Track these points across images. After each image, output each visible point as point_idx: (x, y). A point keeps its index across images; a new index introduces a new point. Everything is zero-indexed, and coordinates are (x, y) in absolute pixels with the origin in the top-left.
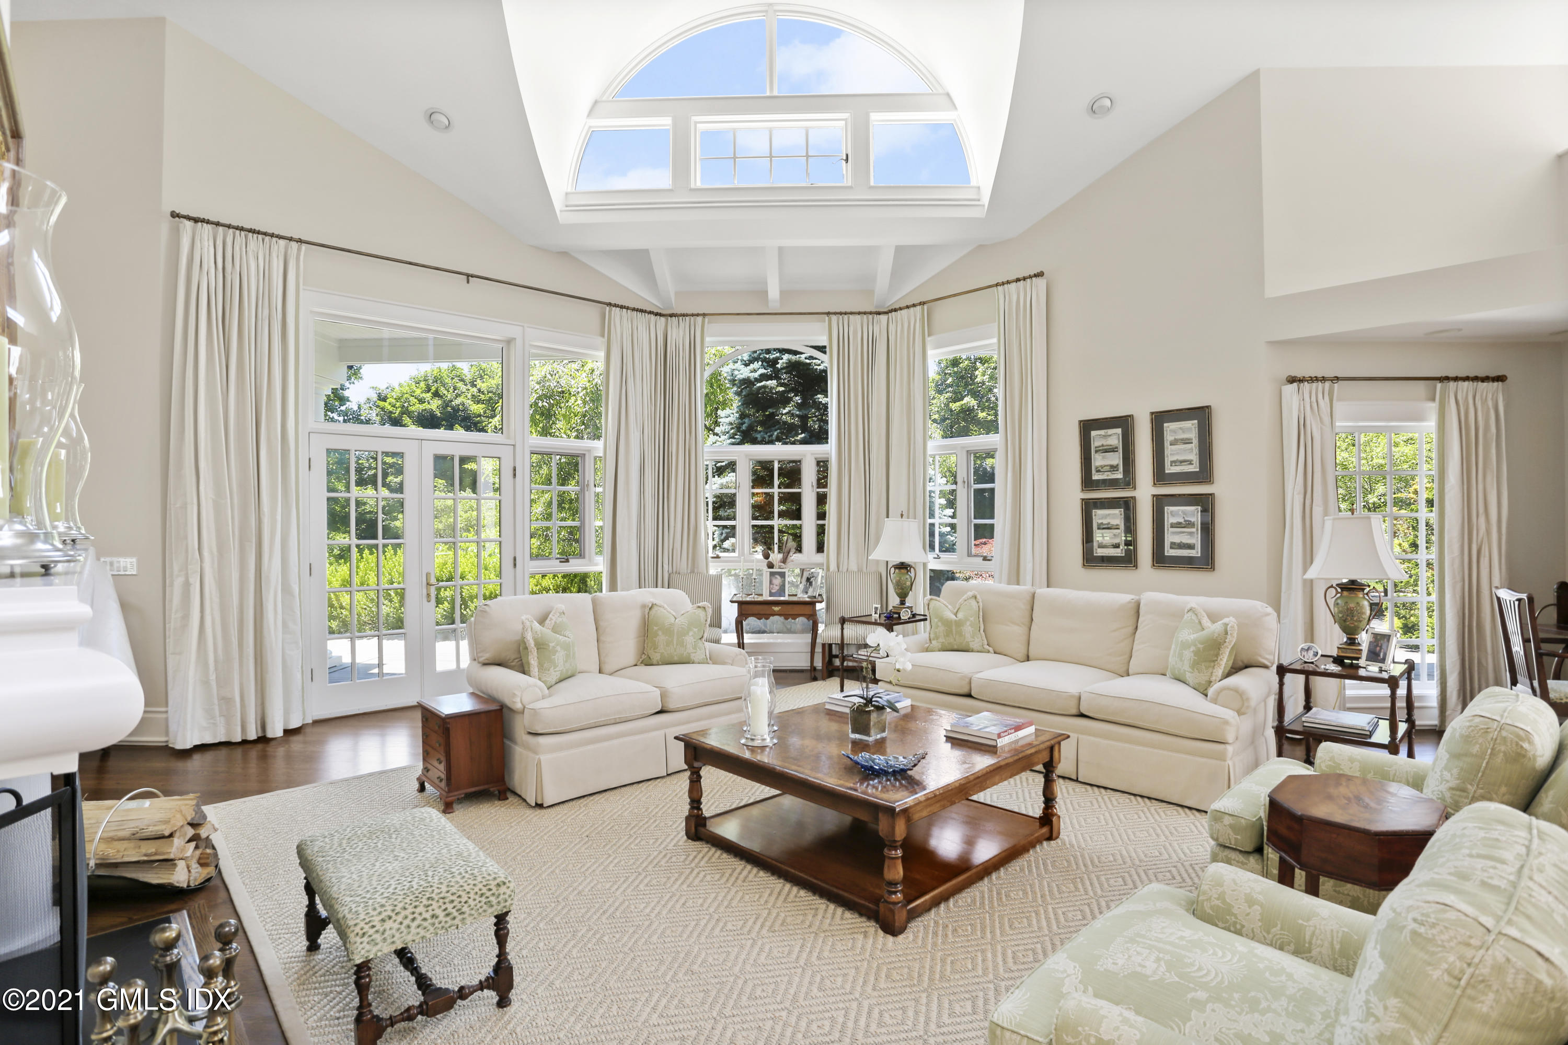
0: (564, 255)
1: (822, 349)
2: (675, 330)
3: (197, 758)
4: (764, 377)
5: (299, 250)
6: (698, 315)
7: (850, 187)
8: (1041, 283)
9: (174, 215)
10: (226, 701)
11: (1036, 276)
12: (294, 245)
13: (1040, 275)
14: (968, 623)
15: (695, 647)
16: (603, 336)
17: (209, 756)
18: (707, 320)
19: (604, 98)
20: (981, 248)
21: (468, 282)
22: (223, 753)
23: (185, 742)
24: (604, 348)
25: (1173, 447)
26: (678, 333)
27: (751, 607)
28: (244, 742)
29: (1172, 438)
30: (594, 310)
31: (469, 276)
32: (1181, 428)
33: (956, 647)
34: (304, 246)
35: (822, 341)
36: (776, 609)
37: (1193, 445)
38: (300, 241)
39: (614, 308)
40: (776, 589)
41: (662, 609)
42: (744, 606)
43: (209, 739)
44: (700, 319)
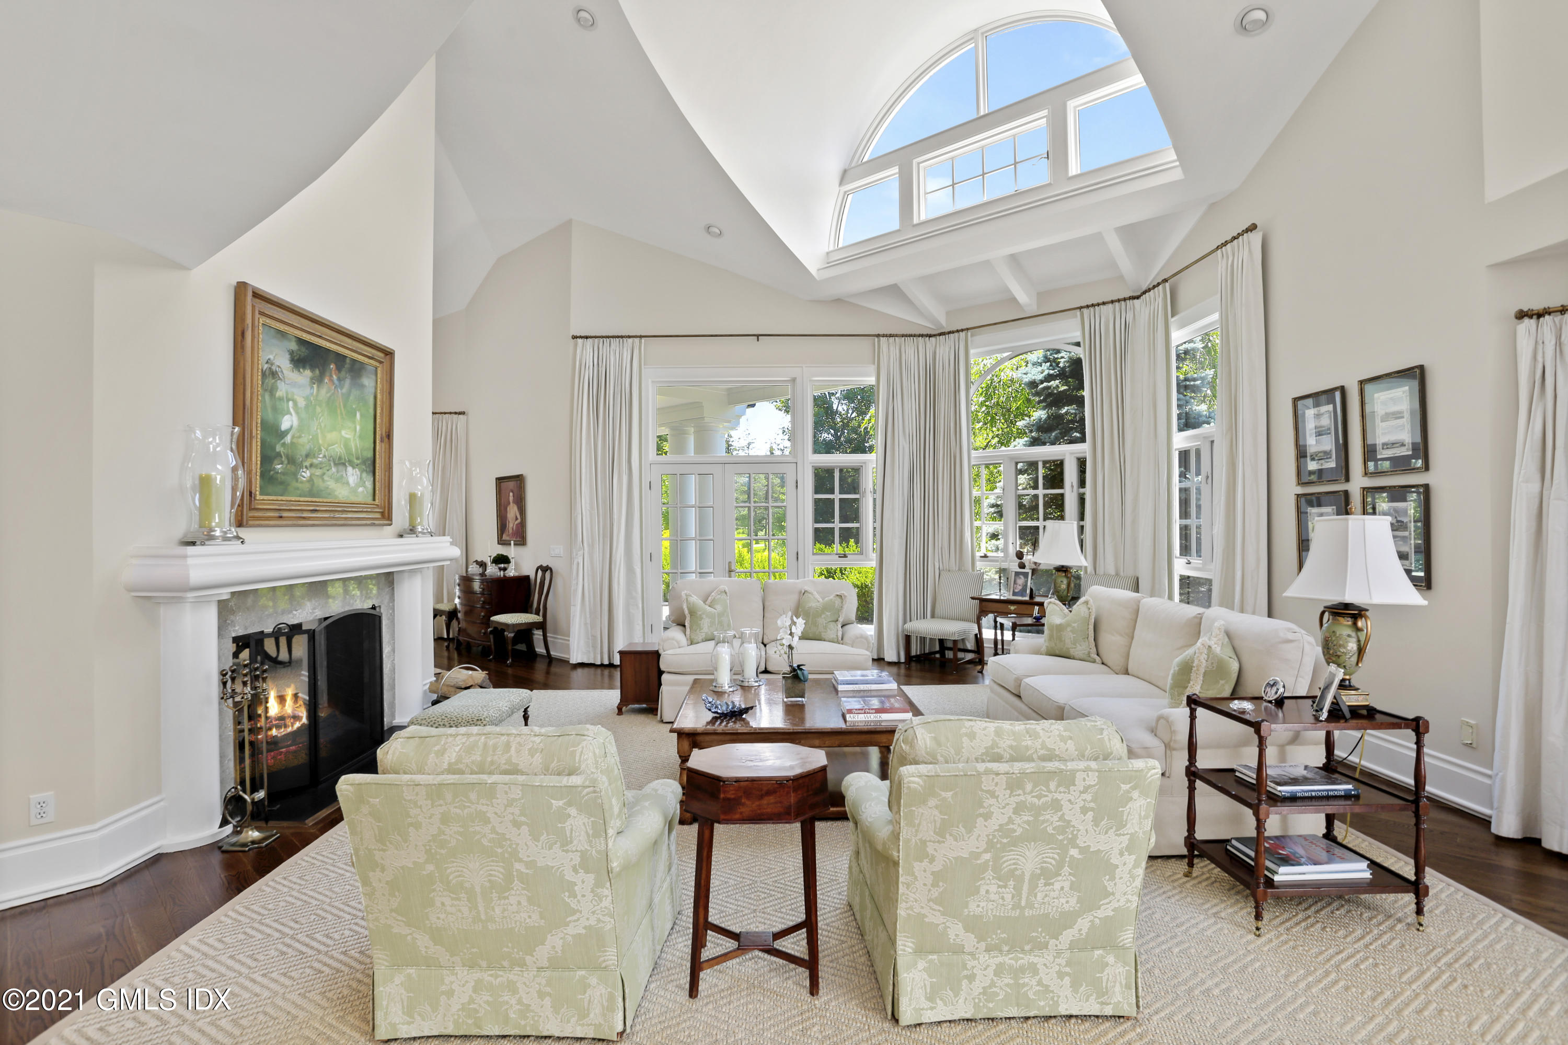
0: (839, 302)
1: (1078, 344)
2: (942, 347)
3: (580, 671)
4: (1049, 378)
5: (640, 343)
6: (962, 330)
7: (1050, 185)
8: (1255, 239)
9: (574, 337)
10: (594, 637)
11: (1248, 230)
12: (637, 340)
13: (1252, 228)
14: (1069, 629)
15: (825, 628)
16: (874, 364)
17: (586, 670)
18: (969, 334)
19: (853, 165)
20: (1213, 206)
21: (758, 340)
22: (592, 670)
23: (573, 661)
24: (874, 373)
25: (1384, 424)
26: (944, 348)
27: (990, 604)
28: (602, 665)
29: (1383, 412)
30: (865, 343)
31: (758, 336)
32: (1391, 399)
33: (1057, 652)
34: (643, 340)
35: (1077, 336)
36: (1012, 608)
37: (1404, 420)
38: (641, 337)
39: (881, 338)
40: (1019, 588)
41: (810, 595)
42: (984, 603)
43: (586, 661)
44: (962, 334)
